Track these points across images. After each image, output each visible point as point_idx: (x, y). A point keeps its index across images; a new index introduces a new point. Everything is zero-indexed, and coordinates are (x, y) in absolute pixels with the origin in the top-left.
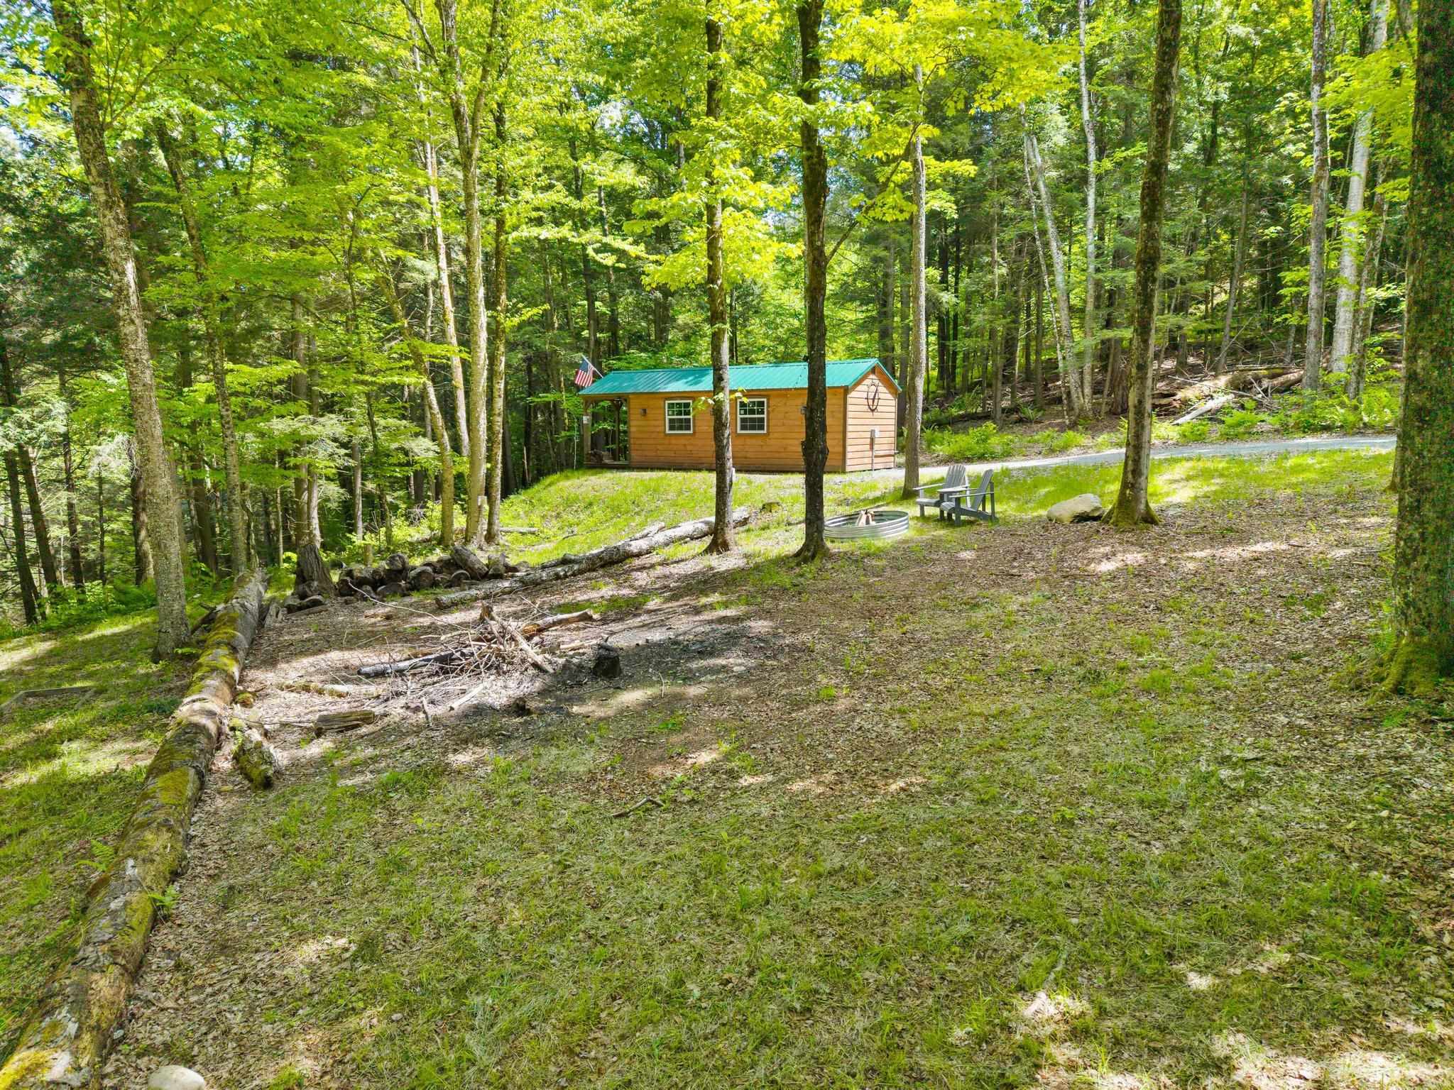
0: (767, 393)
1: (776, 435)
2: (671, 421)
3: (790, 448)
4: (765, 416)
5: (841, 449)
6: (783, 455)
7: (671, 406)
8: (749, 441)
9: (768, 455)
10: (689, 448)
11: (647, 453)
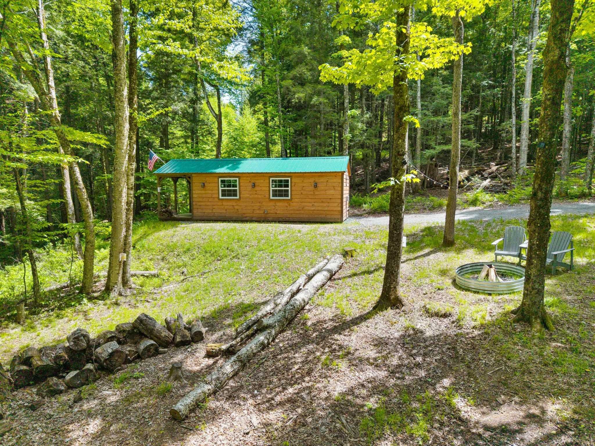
0: (290, 175)
1: (297, 200)
2: (223, 191)
3: (306, 208)
4: (289, 188)
5: (340, 209)
6: (302, 212)
7: (222, 181)
8: (278, 204)
9: (292, 212)
10: (236, 207)
11: (204, 211)
